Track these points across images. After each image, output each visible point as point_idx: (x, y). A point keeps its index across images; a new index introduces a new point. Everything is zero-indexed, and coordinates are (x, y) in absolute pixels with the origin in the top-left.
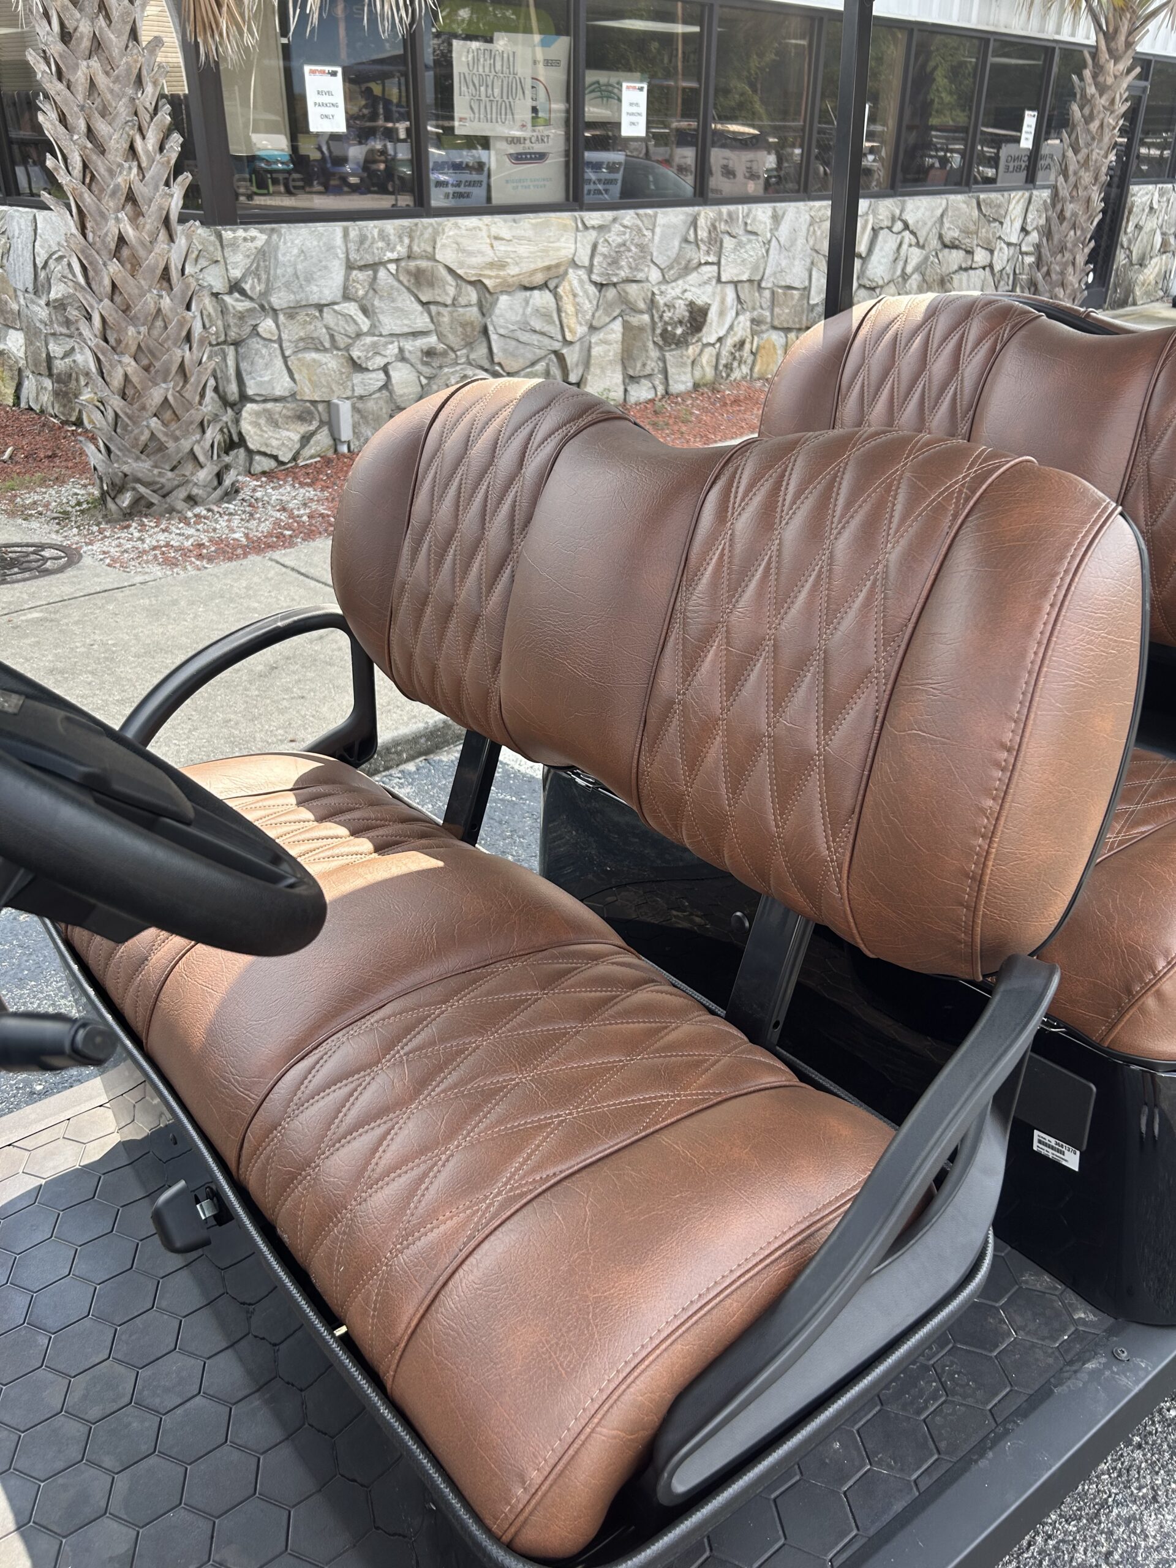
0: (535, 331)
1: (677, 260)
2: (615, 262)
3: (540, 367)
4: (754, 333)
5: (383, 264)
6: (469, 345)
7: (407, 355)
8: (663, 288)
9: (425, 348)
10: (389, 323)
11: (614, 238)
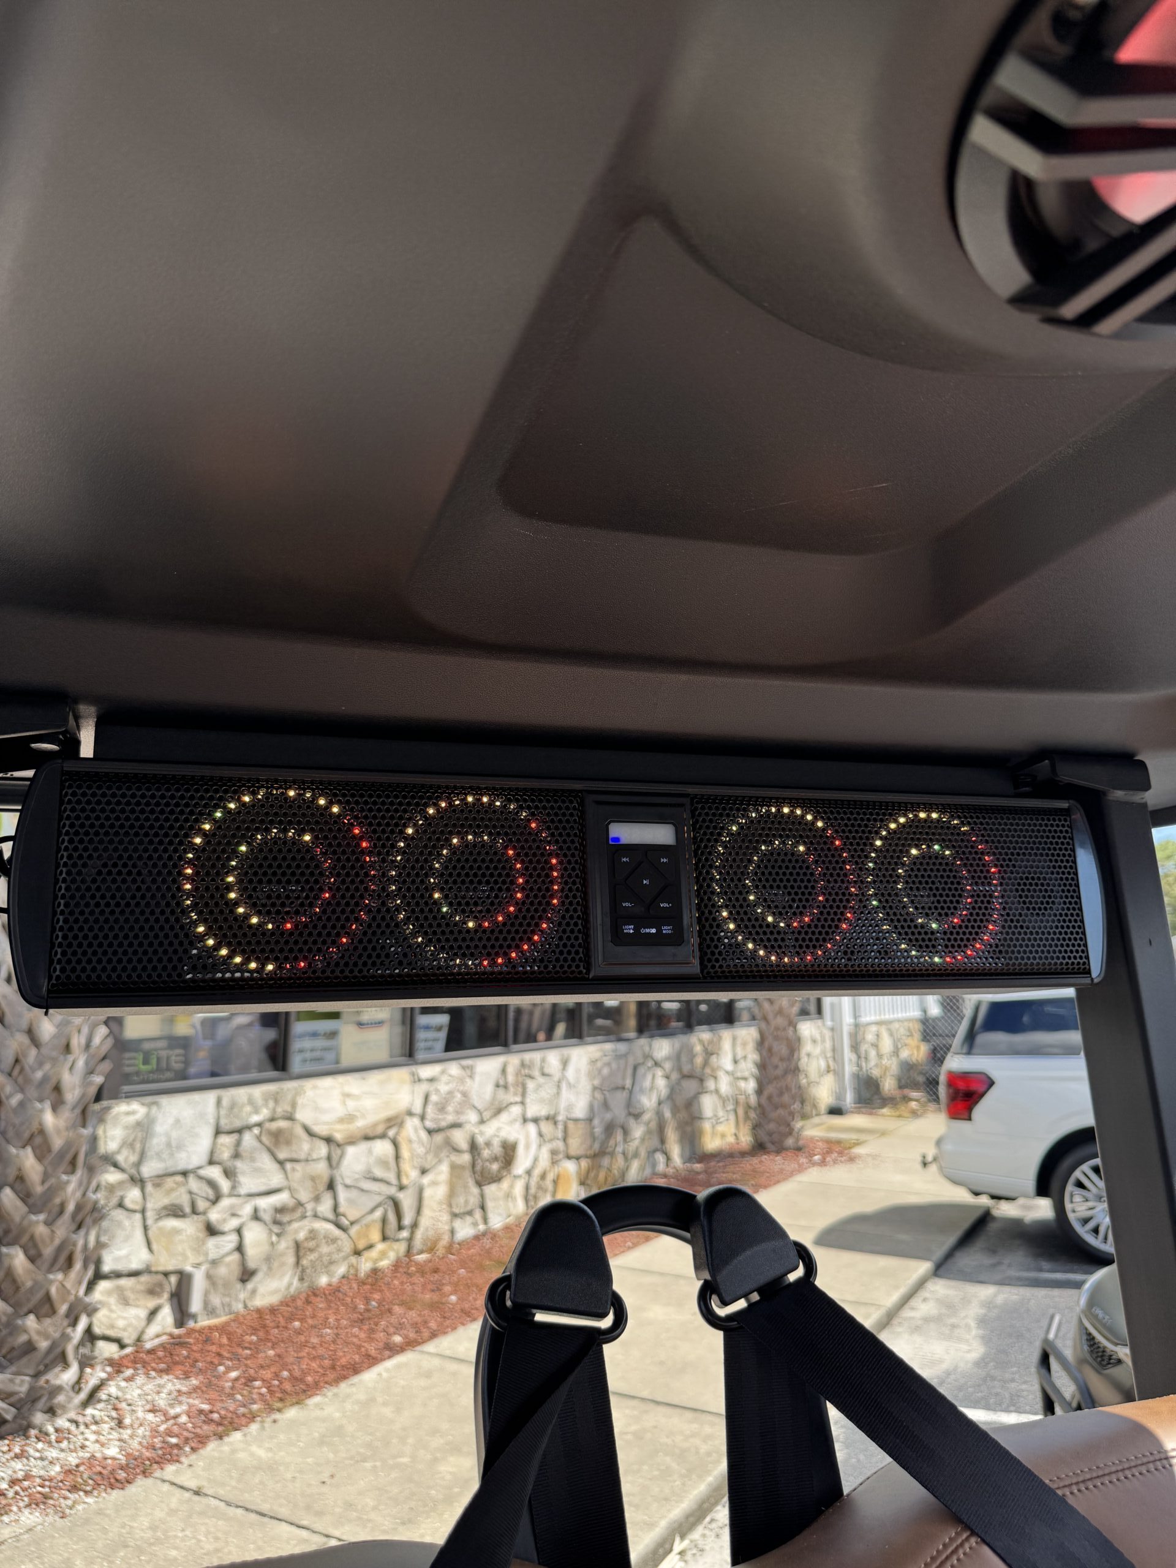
0: (375, 1179)
1: (492, 1104)
2: (442, 1108)
3: (378, 1214)
4: (554, 1163)
5: (249, 1128)
6: (317, 1199)
7: (262, 1214)
8: (483, 1128)
9: (278, 1205)
10: (248, 1183)
11: (443, 1088)
